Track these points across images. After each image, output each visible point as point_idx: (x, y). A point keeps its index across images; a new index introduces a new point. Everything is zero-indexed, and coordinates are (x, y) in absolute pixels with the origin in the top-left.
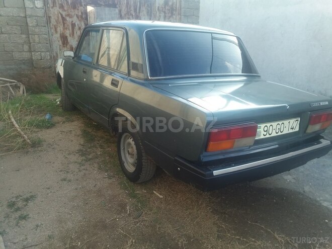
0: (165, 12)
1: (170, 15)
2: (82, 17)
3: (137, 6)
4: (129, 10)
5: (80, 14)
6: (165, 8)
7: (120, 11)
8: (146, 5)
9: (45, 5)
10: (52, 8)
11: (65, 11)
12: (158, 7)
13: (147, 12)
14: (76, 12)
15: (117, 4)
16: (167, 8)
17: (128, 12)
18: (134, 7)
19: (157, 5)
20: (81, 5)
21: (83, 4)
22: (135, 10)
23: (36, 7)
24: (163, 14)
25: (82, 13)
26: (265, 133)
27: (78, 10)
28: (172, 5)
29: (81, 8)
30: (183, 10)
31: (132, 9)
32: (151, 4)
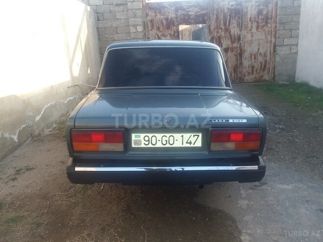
0: (258, 22)
1: (264, 24)
2: (174, 35)
3: (226, 20)
4: (218, 24)
5: (173, 33)
6: (258, 17)
7: (209, 26)
8: (237, 18)
9: (144, 29)
10: (151, 30)
11: (160, 32)
12: (251, 18)
13: (238, 24)
14: (170, 32)
15: (207, 20)
16: (260, 17)
17: (217, 26)
18: (224, 20)
19: (249, 16)
20: (174, 25)
21: (176, 24)
22: (225, 24)
23: (138, 32)
24: (256, 24)
25: (174, 32)
26: (147, 143)
27: (171, 29)
28: (267, 14)
29: (174, 28)
30: (278, 17)
31: (222, 22)
32: (242, 16)
